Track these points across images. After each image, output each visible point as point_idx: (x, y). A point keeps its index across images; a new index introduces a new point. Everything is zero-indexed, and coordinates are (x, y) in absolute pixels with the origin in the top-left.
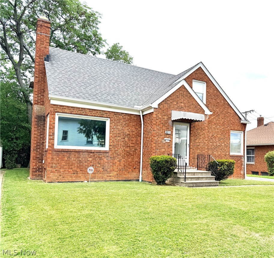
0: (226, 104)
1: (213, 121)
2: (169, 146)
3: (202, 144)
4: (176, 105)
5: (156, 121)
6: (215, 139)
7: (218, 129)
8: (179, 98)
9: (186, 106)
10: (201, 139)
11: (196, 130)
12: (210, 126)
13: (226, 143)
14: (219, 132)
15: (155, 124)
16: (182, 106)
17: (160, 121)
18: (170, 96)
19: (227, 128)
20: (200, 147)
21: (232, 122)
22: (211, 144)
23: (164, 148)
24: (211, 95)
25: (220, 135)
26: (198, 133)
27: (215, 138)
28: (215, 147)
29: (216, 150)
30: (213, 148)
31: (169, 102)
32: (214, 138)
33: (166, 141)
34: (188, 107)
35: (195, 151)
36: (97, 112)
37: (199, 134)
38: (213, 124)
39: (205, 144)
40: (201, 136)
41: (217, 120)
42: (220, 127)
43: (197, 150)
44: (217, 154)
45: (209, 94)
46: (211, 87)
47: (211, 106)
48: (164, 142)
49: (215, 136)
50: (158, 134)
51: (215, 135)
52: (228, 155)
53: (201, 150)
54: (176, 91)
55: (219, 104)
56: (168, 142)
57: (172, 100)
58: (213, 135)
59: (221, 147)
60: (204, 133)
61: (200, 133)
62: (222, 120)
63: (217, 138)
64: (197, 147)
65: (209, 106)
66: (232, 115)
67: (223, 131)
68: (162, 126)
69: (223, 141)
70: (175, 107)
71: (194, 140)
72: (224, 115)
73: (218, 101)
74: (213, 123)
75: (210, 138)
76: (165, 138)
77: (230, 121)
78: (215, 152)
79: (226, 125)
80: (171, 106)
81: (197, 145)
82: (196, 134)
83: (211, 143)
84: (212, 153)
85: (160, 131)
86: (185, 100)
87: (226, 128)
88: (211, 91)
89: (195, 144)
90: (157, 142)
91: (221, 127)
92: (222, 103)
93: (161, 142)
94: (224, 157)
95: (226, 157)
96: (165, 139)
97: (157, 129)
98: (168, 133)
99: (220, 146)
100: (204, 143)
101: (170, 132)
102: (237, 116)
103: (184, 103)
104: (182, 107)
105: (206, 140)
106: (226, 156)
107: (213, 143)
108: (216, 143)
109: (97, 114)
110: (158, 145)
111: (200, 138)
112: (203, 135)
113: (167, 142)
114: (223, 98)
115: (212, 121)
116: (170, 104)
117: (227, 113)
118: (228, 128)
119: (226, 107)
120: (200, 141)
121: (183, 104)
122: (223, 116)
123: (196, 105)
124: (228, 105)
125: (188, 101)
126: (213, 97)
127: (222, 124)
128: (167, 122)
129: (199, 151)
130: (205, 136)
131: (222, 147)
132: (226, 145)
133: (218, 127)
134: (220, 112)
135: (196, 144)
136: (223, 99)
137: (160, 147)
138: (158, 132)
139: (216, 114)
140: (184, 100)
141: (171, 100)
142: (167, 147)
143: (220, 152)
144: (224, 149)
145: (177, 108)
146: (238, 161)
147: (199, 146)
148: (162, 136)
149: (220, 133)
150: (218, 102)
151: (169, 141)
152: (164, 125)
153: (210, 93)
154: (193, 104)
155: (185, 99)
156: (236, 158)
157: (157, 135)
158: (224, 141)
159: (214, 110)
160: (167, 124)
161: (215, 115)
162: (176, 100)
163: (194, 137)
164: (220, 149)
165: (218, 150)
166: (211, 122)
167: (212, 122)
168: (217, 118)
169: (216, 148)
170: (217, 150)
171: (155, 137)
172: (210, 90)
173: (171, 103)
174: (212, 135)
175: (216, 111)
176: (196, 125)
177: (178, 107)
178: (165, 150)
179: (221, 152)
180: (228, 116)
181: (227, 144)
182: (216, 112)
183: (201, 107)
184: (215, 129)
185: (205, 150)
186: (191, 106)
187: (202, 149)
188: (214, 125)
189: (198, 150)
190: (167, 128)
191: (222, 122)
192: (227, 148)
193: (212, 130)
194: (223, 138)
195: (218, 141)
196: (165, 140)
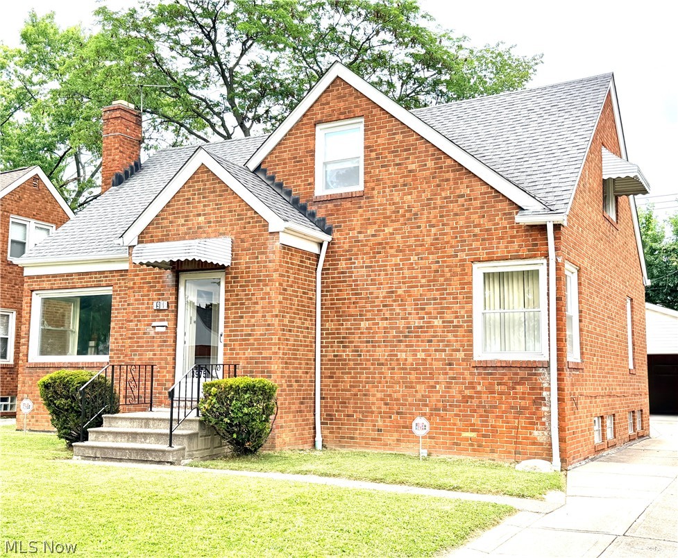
0: (449, 166)
1: (393, 243)
2: (165, 341)
3: (259, 331)
4: (183, 225)
5: (133, 280)
6: (399, 305)
7: (413, 269)
8: (193, 203)
9: (210, 222)
10: (257, 312)
11: (241, 286)
12: (378, 261)
13: (449, 316)
14: (416, 277)
15: (133, 288)
16: (198, 223)
17: (142, 279)
18: (168, 205)
19: (457, 256)
20: (255, 340)
21: (477, 230)
22: (383, 324)
23: (151, 351)
24: (381, 154)
25: (422, 286)
26: (246, 295)
27: (402, 300)
28: (401, 332)
29: (407, 346)
30: (394, 337)
31: (166, 223)
32: (395, 301)
33: (158, 329)
34: (217, 222)
35: (237, 354)
36: (91, 278)
37: (250, 299)
38: (393, 251)
39: (271, 330)
40: (257, 303)
41: (408, 237)
42: (422, 259)
43: (244, 349)
44: (410, 359)
45: (373, 155)
46: (382, 128)
47: (384, 192)
48: (152, 333)
49: (399, 296)
50: (139, 313)
51: (400, 292)
52: (463, 360)
53: (259, 349)
54: (183, 187)
55: (414, 176)
56: (162, 333)
57: (174, 213)
58: (392, 292)
59: (427, 332)
60: (268, 294)
61: (253, 294)
62: (430, 231)
63: (410, 301)
64: (243, 340)
65: (375, 192)
66: (477, 203)
67: (437, 271)
68: (148, 291)
69: (435, 309)
70: (180, 232)
71: (235, 317)
72: (440, 212)
73: (412, 167)
74: (391, 248)
75: (382, 302)
76: (155, 321)
77: (467, 227)
78: (401, 351)
79: (451, 247)
80: (170, 231)
81: (246, 335)
82: (242, 299)
83: (386, 319)
84: (389, 356)
85: (143, 304)
86: (209, 205)
87: (449, 257)
88: (380, 141)
89: (237, 331)
90: (135, 334)
91: (427, 258)
92: (428, 169)
93: (144, 333)
94: (442, 369)
95: (450, 369)
96: (154, 324)
97: (136, 300)
98: (162, 308)
99: (421, 327)
100: (269, 325)
101: (166, 303)
102: (501, 201)
103: (204, 215)
104: (200, 228)
105: (272, 316)
106: (450, 364)
107: (391, 319)
108: (407, 318)
109: (90, 282)
110: (138, 342)
111: (253, 312)
112: (262, 299)
113: (158, 333)
114: (431, 150)
115: (387, 243)
116: (169, 227)
117: (452, 202)
118: (462, 255)
119: (448, 180)
120: (253, 320)
121: (201, 219)
122: (436, 217)
123: (243, 210)
124: (458, 170)
125: (217, 205)
126: (390, 157)
127: (432, 244)
128: (160, 278)
129: (249, 353)
130: (269, 303)
131: (435, 332)
132: (452, 322)
133: (414, 258)
134: (422, 205)
135: (242, 331)
136: (433, 155)
137: (142, 346)
138: (138, 308)
139: (404, 216)
140: (205, 206)
141: (170, 214)
142: (159, 346)
143: (423, 351)
144: (443, 341)
145: (186, 234)
146: (519, 384)
147: (250, 335)
148: (146, 316)
149: (423, 281)
150: (410, 171)
151: (163, 329)
152: (151, 287)
153: (375, 150)
154: (230, 211)
155: (209, 201)
156: (505, 374)
157: (135, 317)
158: (442, 308)
159: (394, 204)
160: (159, 282)
161: (398, 221)
162: (183, 212)
163: (236, 308)
164: (422, 341)
165: (417, 346)
166: (385, 248)
167: (388, 247)
168: (407, 229)
169: (406, 337)
170: (412, 346)
171: (131, 321)
172: (378, 137)
173: (171, 222)
174: (388, 292)
175: (404, 203)
176: (242, 273)
177: (190, 229)
178: (155, 355)
179: (428, 350)
180: (457, 210)
181: (457, 317)
182: (402, 207)
183: (256, 213)
184: (401, 269)
185: (271, 349)
186: (225, 217)
187: (259, 344)
188: (397, 256)
189: (247, 349)
190: (159, 295)
191: (428, 240)
192: (455, 336)
193: (387, 275)
194: (435, 299)
195: (415, 309)
196: (154, 327)
